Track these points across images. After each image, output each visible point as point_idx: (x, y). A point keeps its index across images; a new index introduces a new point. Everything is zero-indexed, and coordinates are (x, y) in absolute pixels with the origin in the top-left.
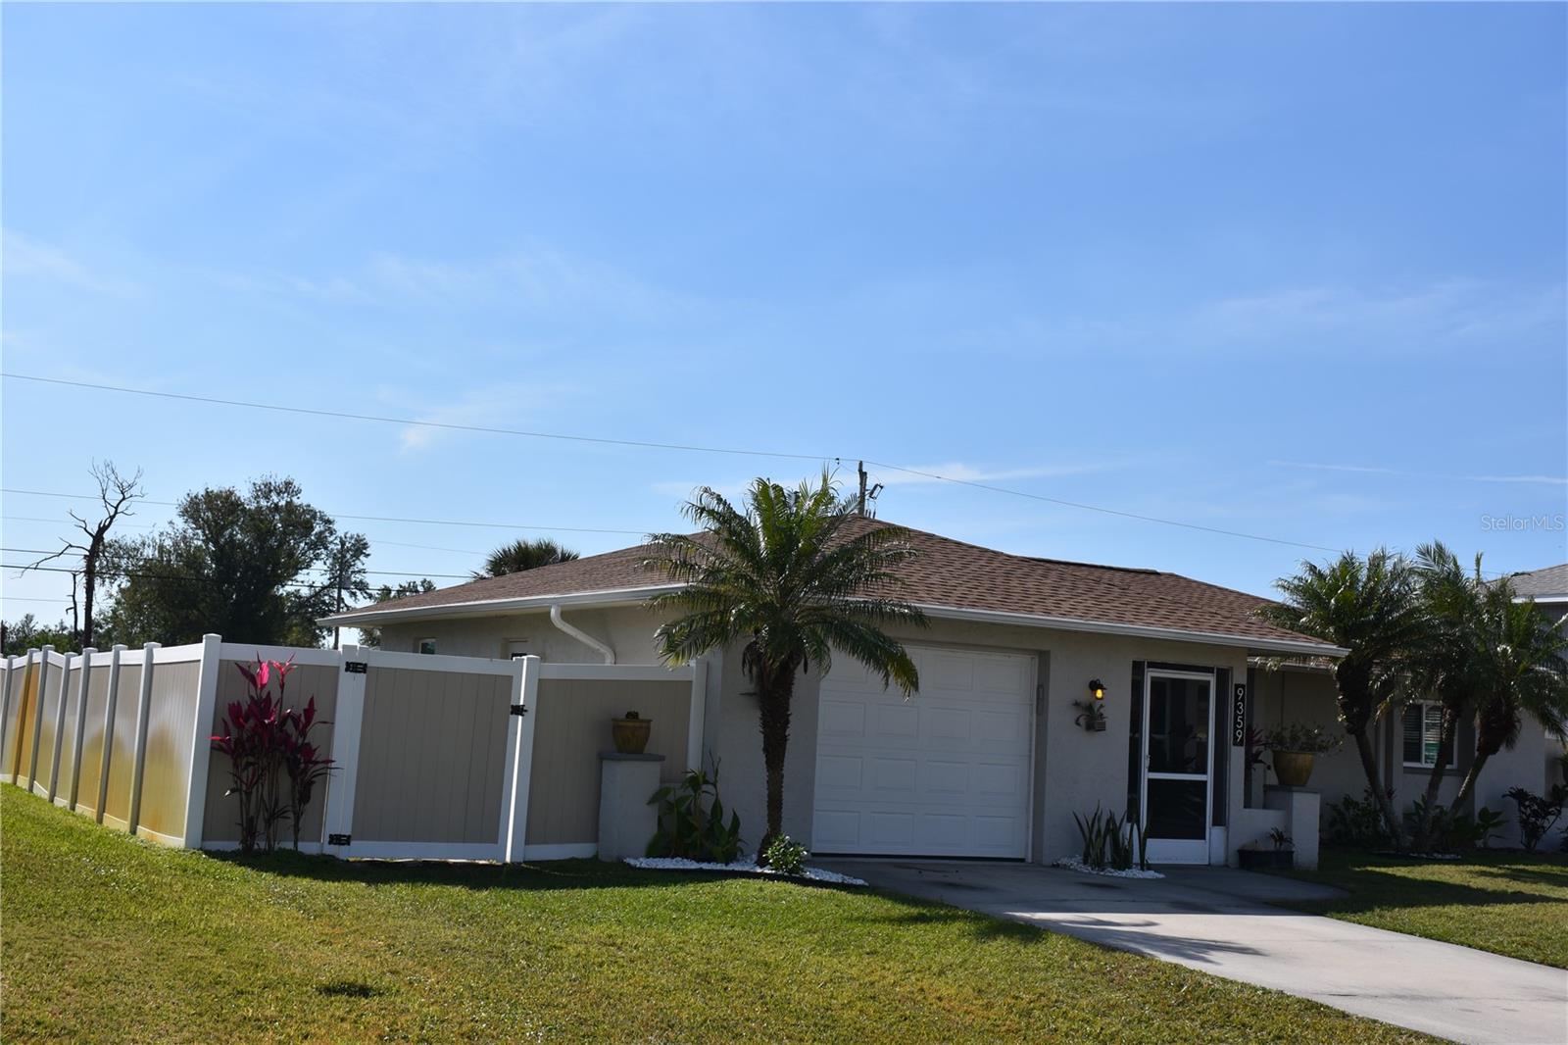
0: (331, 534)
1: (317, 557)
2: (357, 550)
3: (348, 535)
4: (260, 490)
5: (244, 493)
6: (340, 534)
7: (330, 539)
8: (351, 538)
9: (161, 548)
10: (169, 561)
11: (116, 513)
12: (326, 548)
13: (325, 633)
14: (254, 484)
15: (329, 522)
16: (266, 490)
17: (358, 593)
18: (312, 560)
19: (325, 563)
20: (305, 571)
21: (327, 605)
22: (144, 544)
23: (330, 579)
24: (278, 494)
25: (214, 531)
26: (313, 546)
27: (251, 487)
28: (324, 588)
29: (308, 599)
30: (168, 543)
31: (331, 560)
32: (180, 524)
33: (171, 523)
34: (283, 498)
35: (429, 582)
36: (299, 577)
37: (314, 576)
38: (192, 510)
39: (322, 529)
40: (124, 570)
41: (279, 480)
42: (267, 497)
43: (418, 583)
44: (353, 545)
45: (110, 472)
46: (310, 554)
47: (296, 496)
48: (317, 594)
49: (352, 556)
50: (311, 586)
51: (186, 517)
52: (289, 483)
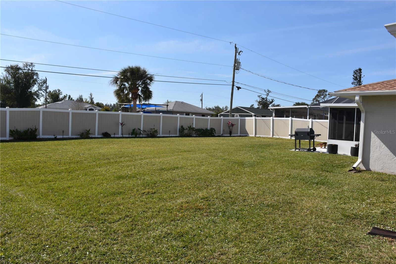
0: (38, 78)
1: (35, 84)
3: (42, 79)
4: (25, 65)
5: (21, 65)
6: (40, 79)
7: (38, 80)
8: (43, 79)
10: (3, 82)
12: (37, 82)
15: (38, 76)
19: (37, 85)
21: (38, 94)
23: (38, 89)
24: (29, 66)
25: (14, 76)
26: (34, 81)
27: (23, 64)
28: (37, 91)
29: (34, 93)
31: (38, 85)
32: (5, 73)
33: (2, 73)
34: (31, 67)
35: (59, 90)
36: (32, 88)
37: (35, 88)
38: (7, 70)
39: (36, 77)
41: (29, 62)
42: (27, 67)
43: (57, 90)
44: (43, 81)
47: (33, 67)
48: (36, 92)
49: (43, 84)
50: (34, 90)
51: (6, 72)
52: (32, 64)
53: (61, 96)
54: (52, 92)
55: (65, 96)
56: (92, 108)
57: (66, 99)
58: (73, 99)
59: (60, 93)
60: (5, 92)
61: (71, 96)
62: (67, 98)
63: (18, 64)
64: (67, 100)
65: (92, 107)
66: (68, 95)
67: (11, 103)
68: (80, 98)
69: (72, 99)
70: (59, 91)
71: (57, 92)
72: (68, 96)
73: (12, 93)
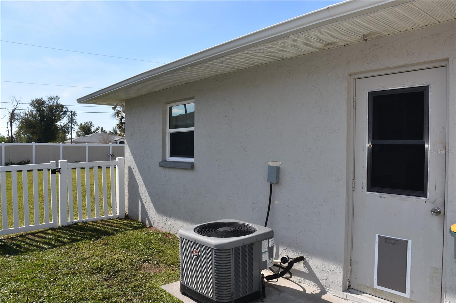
0: (68, 111)
2: (74, 115)
4: (50, 98)
5: (45, 99)
6: (70, 111)
8: (73, 112)
9: (25, 114)
10: (28, 117)
11: (16, 107)
12: (67, 114)
13: (68, 134)
14: (48, 97)
15: (67, 108)
16: (51, 98)
17: (75, 124)
18: (64, 117)
19: (66, 118)
20: (62, 120)
21: (68, 127)
22: (21, 113)
23: (69, 121)
24: (54, 99)
25: (39, 110)
26: (64, 114)
27: (47, 97)
28: (67, 124)
29: (63, 126)
30: (27, 112)
31: (68, 117)
33: (28, 107)
34: (56, 100)
36: (61, 121)
38: (32, 104)
39: (66, 110)
40: (16, 119)
41: (54, 96)
42: (52, 100)
43: (89, 122)
45: (14, 98)
46: (63, 116)
47: (58, 100)
48: (65, 125)
49: (73, 116)
50: (64, 123)
51: (31, 106)
52: (57, 97)
53: (93, 129)
54: (84, 124)
55: (97, 128)
56: (123, 141)
57: (98, 131)
58: (106, 131)
59: (92, 125)
60: (30, 127)
61: (103, 128)
62: (100, 131)
63: (42, 98)
64: (99, 133)
65: (122, 139)
66: (100, 127)
67: (36, 137)
68: (114, 129)
69: (104, 131)
70: (91, 123)
71: (89, 125)
72: (100, 129)
73: (37, 127)
